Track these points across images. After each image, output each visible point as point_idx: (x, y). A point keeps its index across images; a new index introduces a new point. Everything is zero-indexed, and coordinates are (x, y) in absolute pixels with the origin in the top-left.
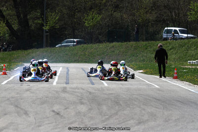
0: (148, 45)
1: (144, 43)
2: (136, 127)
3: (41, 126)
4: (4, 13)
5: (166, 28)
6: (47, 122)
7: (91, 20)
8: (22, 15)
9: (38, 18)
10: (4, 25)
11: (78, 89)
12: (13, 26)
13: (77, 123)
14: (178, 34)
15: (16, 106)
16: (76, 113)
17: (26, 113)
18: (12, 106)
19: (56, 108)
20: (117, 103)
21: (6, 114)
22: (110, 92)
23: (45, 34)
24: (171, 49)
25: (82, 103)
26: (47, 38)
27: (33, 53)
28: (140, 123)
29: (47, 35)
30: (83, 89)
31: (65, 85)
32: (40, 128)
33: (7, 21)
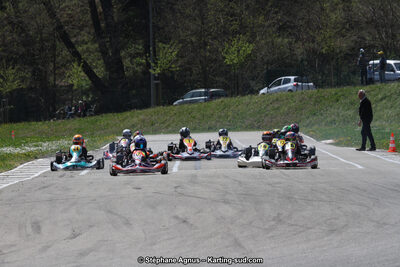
0: (340, 94)
1: (333, 91)
2: (326, 239)
3: (154, 244)
4: (79, 49)
5: (371, 62)
6: (166, 237)
7: (235, 53)
8: (110, 51)
9: (138, 55)
10: (80, 69)
11: (218, 177)
12: (95, 71)
13: (219, 236)
14: (394, 71)
15: (109, 212)
16: (217, 219)
17: (128, 223)
18: (103, 212)
19: (180, 212)
20: (289, 198)
21: (91, 226)
22: (276, 180)
23: (153, 82)
24: (381, 100)
25: (226, 202)
26: (157, 90)
27: (132, 117)
28: (332, 231)
29: (157, 84)
30: (227, 177)
31: (194, 172)
32: (154, 247)
33: (85, 62)
